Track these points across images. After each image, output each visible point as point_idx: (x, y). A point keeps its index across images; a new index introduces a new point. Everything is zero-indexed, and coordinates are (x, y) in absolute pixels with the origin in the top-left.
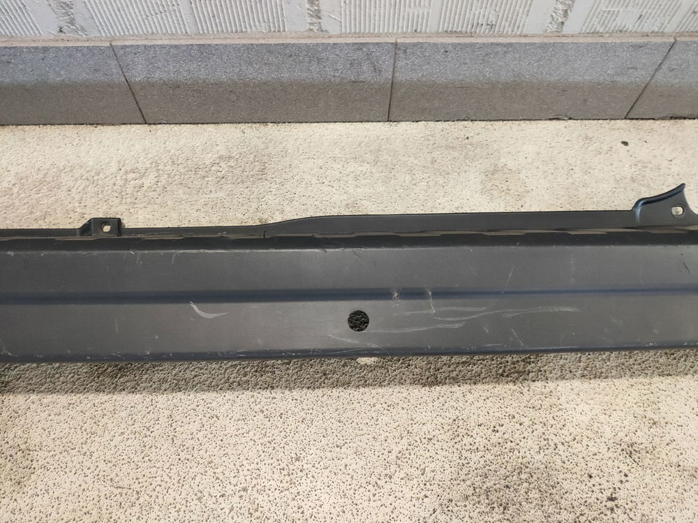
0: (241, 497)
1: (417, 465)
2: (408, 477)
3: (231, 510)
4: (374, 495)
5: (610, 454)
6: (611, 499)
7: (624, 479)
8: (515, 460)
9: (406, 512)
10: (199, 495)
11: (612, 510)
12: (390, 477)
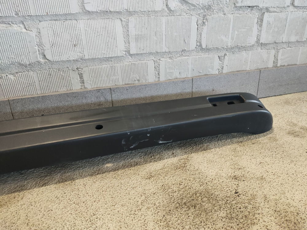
8: (192, 191)
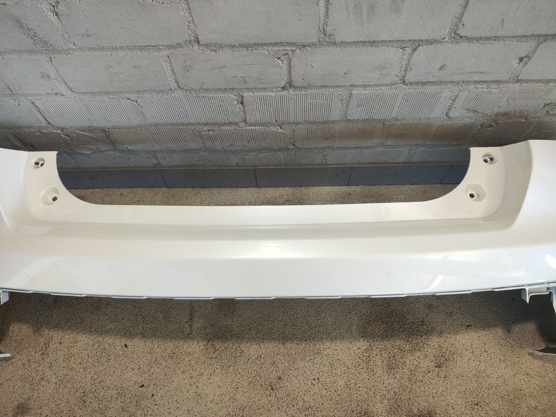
0: (303, 318)
1: (359, 310)
2: (356, 313)
3: (300, 322)
4: (345, 319)
5: (423, 308)
6: (422, 322)
7: (427, 315)
9: (355, 324)
10: (290, 318)
11: (422, 325)
12: (350, 314)
